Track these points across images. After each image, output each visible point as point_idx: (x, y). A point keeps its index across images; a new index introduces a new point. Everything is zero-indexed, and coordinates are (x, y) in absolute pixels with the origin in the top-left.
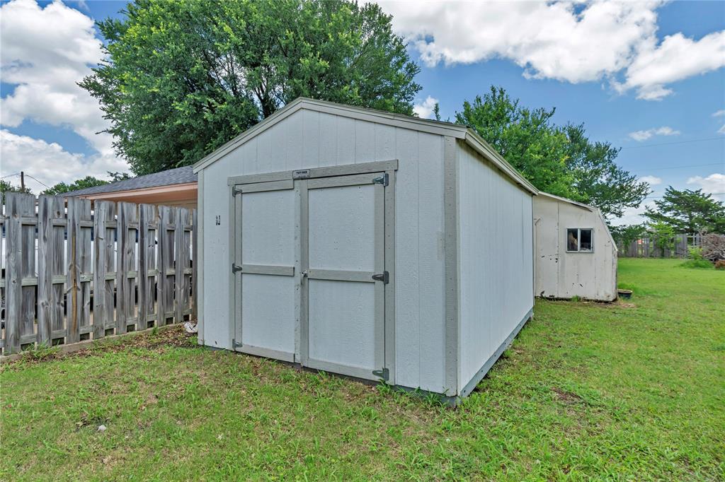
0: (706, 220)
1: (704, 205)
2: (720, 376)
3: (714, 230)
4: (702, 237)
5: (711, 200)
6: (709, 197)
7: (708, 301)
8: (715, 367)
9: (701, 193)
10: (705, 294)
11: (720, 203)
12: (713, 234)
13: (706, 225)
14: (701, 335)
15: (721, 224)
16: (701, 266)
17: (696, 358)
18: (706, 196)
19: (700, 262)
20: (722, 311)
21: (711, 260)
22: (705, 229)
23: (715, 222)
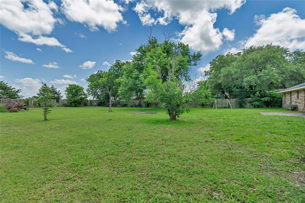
0: (5, 93)
1: (4, 87)
2: (17, 162)
3: (8, 97)
4: (4, 100)
5: (7, 86)
6: (6, 84)
7: (7, 126)
8: (14, 158)
9: (3, 82)
10: (6, 123)
11: (11, 87)
12: (8, 99)
13: (5, 95)
14: (5, 143)
15: (11, 95)
16: (3, 112)
17: (4, 156)
18: (5, 84)
19: (2, 110)
20: (14, 130)
21: (8, 109)
22: (5, 96)
23: (9, 94)
